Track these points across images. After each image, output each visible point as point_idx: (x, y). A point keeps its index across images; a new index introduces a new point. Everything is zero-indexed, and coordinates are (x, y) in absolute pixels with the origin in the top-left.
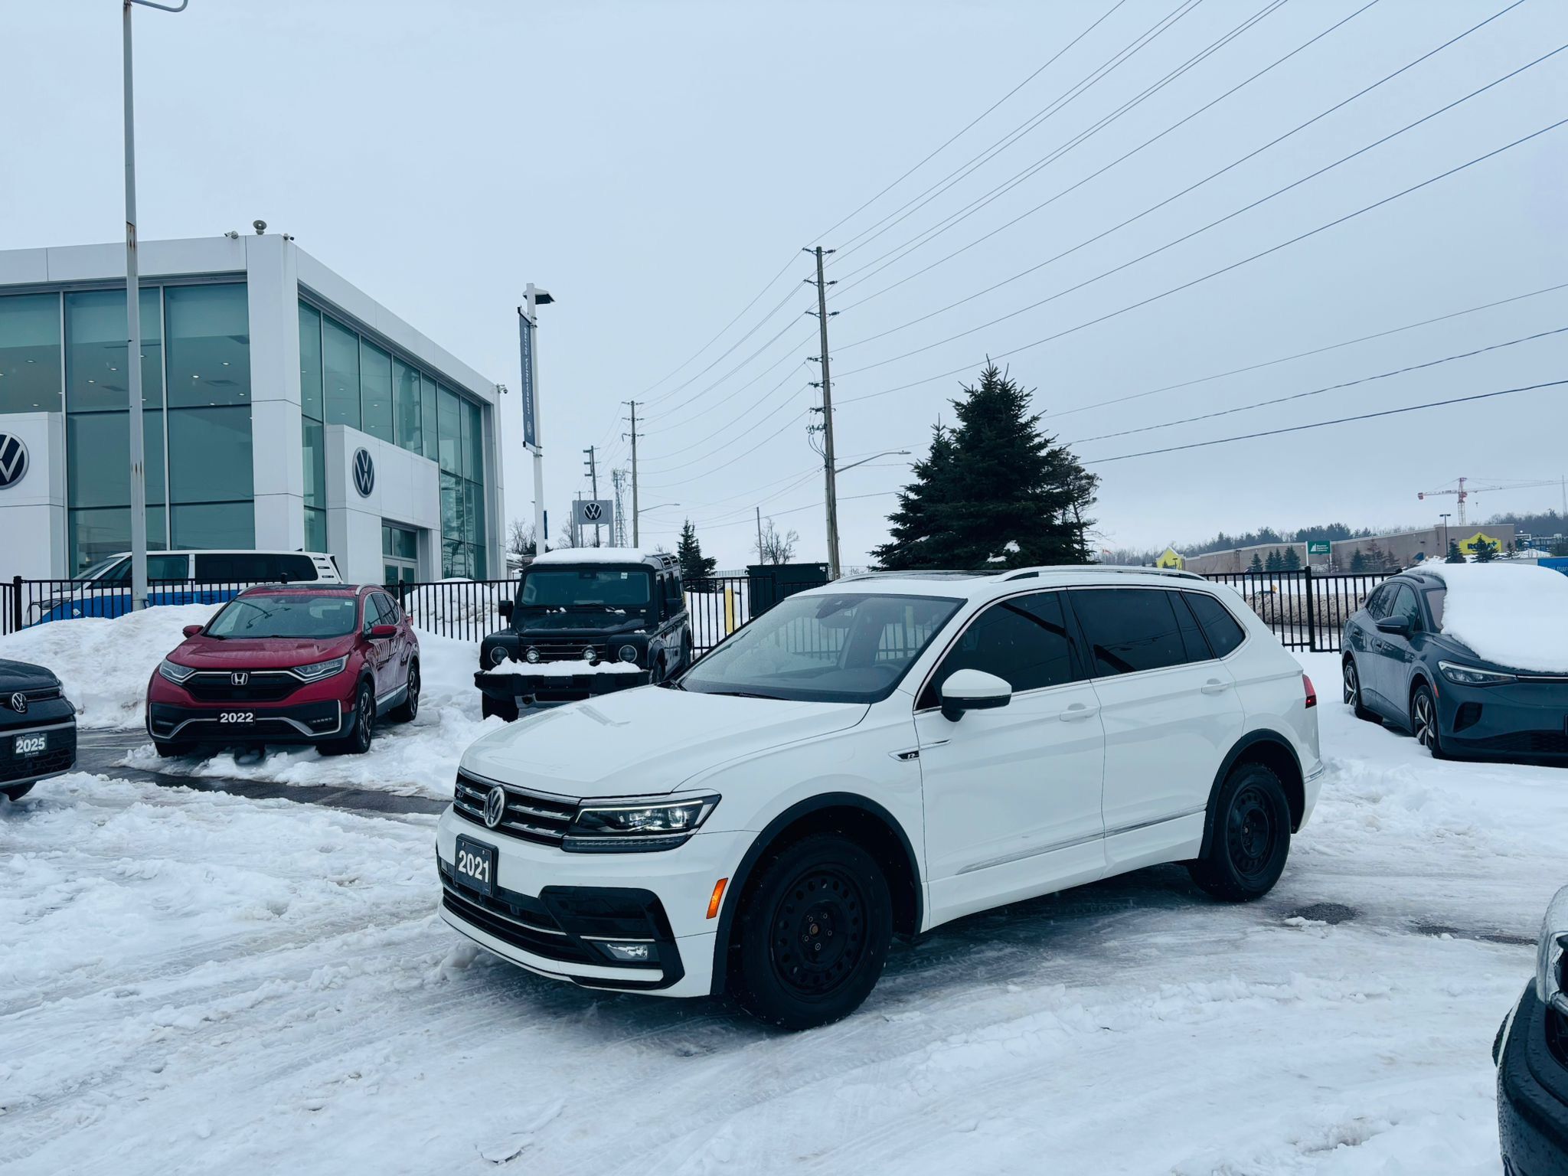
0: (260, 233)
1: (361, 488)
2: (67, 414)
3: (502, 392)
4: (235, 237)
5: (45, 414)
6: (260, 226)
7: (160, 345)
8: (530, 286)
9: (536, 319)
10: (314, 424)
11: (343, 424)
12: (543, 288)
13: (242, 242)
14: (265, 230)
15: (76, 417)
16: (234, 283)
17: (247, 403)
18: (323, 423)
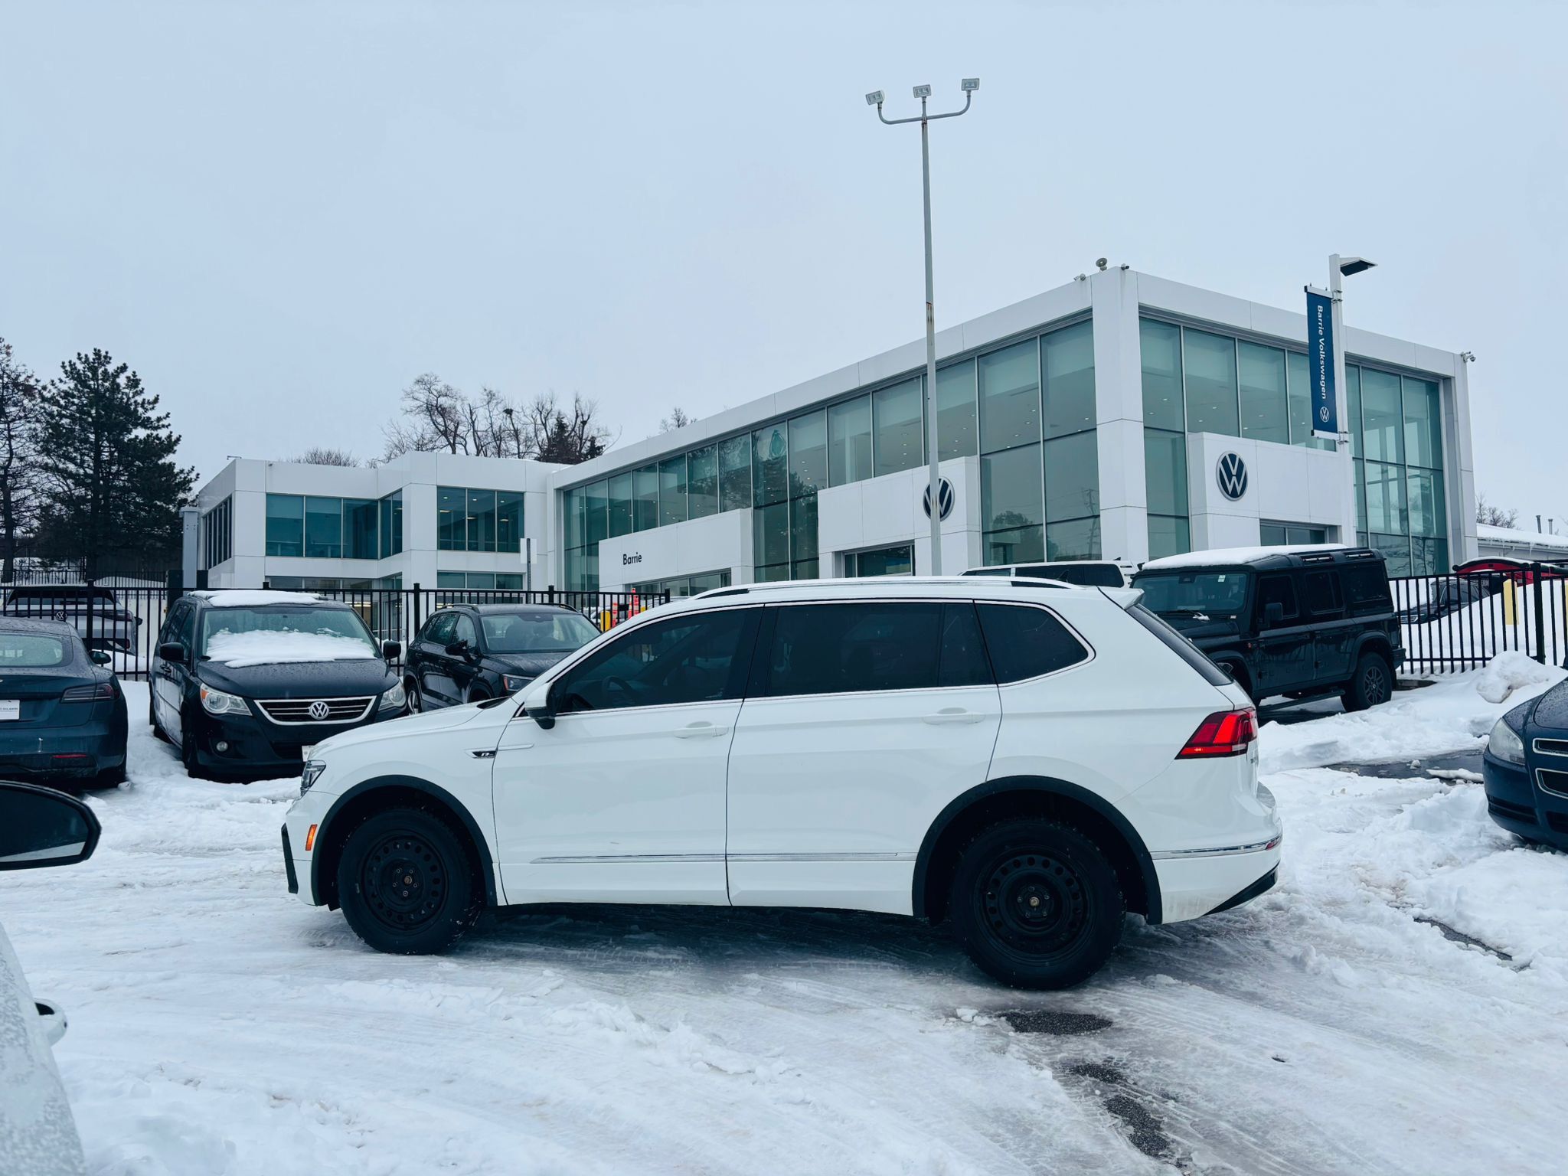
0: (1103, 270)
1: (1227, 491)
2: (981, 455)
3: (1469, 360)
4: (1083, 278)
5: (963, 459)
6: (1102, 263)
7: (1038, 388)
8: (1333, 258)
9: (1339, 292)
10: (1177, 436)
11: (1203, 431)
12: (1351, 256)
13: (1088, 280)
14: (1107, 265)
15: (988, 457)
16: (1081, 322)
17: (1093, 428)
18: (1184, 433)
